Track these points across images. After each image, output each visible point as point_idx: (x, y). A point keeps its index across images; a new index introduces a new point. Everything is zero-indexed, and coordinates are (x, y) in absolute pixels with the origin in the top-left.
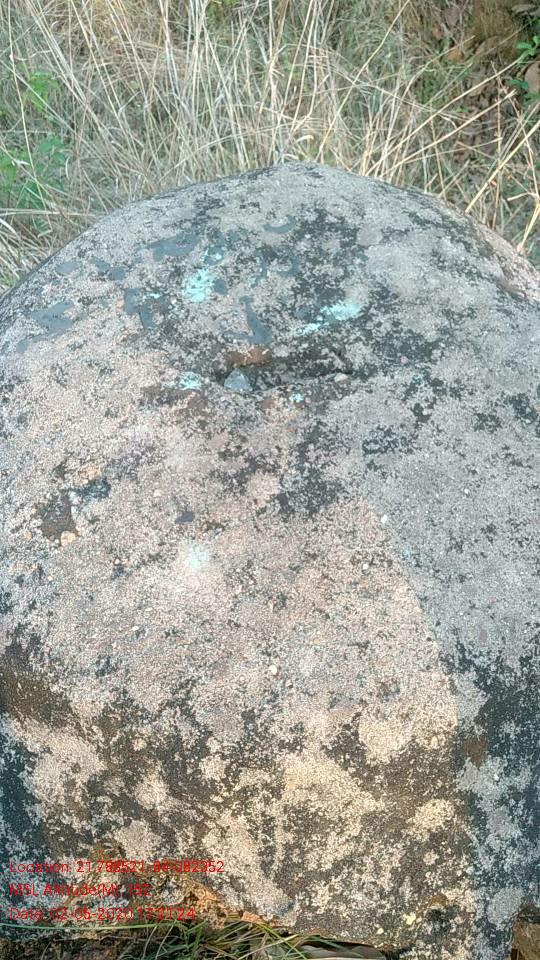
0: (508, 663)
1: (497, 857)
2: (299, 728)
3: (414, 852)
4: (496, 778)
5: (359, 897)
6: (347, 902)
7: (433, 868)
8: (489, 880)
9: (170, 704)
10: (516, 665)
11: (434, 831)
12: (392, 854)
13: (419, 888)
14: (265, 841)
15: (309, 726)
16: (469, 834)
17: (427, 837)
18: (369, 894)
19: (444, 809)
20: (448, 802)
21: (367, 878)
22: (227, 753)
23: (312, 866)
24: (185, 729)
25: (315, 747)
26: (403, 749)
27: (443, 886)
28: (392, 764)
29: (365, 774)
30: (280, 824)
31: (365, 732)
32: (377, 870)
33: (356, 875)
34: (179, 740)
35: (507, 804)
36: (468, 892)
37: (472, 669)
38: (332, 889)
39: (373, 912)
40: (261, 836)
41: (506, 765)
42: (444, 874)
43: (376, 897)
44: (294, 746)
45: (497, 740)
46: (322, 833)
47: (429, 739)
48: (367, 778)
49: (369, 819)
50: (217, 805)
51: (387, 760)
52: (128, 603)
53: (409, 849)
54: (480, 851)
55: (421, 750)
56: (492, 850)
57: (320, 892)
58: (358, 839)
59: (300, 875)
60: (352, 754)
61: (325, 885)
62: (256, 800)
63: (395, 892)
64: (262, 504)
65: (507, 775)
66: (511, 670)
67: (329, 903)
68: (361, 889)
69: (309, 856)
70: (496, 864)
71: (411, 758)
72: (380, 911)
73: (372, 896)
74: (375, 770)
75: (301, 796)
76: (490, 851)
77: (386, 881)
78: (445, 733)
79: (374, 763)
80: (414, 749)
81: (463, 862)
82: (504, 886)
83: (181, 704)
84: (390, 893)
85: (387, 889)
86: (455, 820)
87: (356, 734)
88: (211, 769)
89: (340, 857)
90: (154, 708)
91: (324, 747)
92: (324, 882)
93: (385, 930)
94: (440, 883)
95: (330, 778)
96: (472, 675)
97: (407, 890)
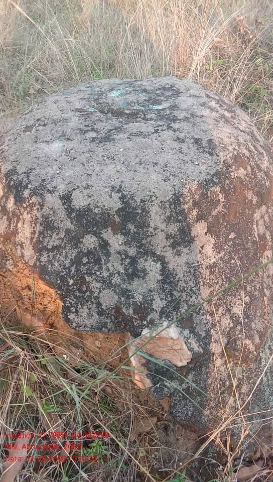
0: (136, 198)
1: (110, 274)
2: (55, 187)
3: (81, 255)
4: (120, 243)
5: (56, 264)
6: (52, 265)
7: (84, 265)
8: (104, 282)
9: (25, 173)
10: (139, 201)
11: (89, 249)
12: (73, 253)
13: (77, 270)
14: (34, 228)
15: (58, 187)
16: (102, 257)
17: (86, 251)
18: (60, 265)
19: (95, 241)
20: (96, 239)
21: (62, 258)
22: (32, 189)
23: (45, 244)
24: (25, 179)
25: (57, 194)
26: (84, 206)
27: (86, 274)
28: (79, 210)
29: (70, 210)
30: (40, 221)
31: (74, 195)
32: (66, 257)
33: (58, 256)
34: (22, 183)
35: (121, 255)
36: (94, 281)
37: (121, 194)
38: (49, 256)
39: (59, 273)
40: (33, 225)
41: (126, 240)
42: (88, 269)
43: (62, 267)
44: (51, 192)
45: (125, 229)
46: (52, 231)
47: (95, 208)
48: (70, 212)
49: (68, 231)
50: (24, 208)
51: (78, 208)
52: (31, 149)
53: (79, 253)
54: (104, 267)
55: (91, 210)
56: (109, 270)
57: (44, 256)
58: (62, 239)
59: (40, 246)
60: (67, 201)
61: (47, 254)
62: (35, 208)
63: (69, 268)
64: (87, 138)
65: (125, 245)
66: (136, 201)
67: (46, 261)
68: (58, 262)
69: (45, 239)
70: (109, 277)
71: (87, 211)
72: (62, 273)
73: (61, 266)
74: (73, 210)
75: (48, 211)
76: (108, 270)
77: (67, 262)
78: (101, 208)
79: (73, 207)
80: (88, 208)
81: (96, 268)
82: (109, 289)
83: (27, 174)
84: (67, 268)
85: (67, 266)
86: (98, 248)
87: (71, 195)
88: (26, 193)
89: (55, 245)
90: (20, 172)
91: (60, 195)
92: (46, 252)
93: (61, 282)
94: (85, 272)
95: (58, 207)
96: (120, 195)
97: (73, 269)
